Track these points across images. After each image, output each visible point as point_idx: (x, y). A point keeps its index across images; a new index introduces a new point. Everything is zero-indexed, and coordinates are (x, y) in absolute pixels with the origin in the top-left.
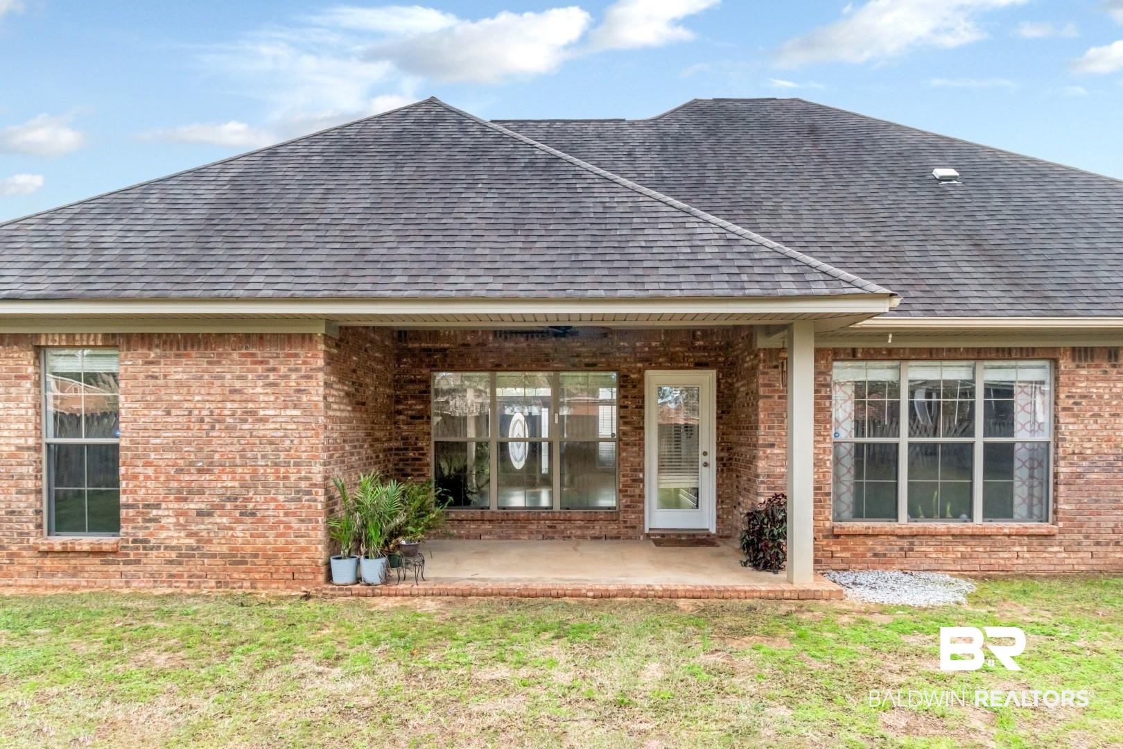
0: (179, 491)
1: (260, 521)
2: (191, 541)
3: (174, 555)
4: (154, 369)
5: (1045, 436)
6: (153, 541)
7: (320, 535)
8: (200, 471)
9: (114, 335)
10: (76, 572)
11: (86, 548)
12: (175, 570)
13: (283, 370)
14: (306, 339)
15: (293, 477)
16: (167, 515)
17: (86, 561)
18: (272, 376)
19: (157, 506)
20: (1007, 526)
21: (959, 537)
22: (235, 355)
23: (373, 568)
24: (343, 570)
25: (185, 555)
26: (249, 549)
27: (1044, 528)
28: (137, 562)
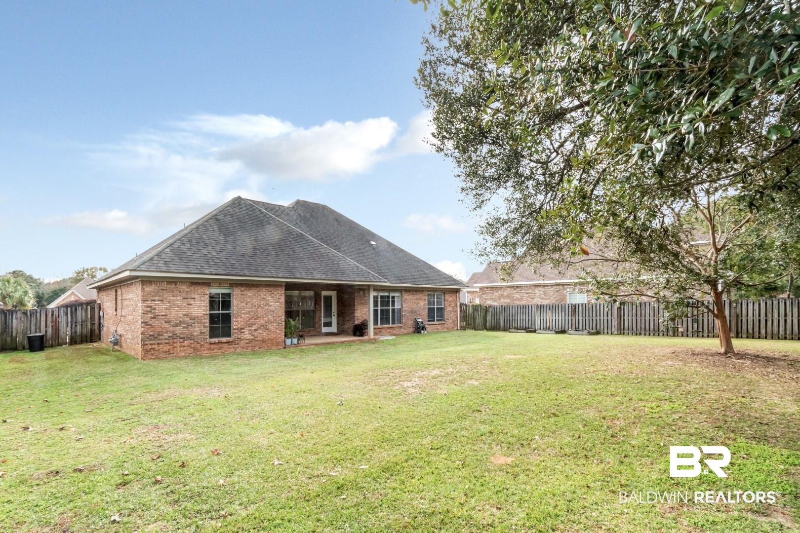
0: (249, 324)
1: (270, 331)
2: (252, 337)
3: (248, 341)
4: (243, 293)
5: (400, 307)
6: (242, 338)
7: (284, 334)
8: (255, 319)
9: (232, 284)
10: (220, 348)
11: (225, 341)
12: (248, 345)
13: (275, 293)
14: (281, 286)
15: (277, 319)
16: (246, 331)
17: (224, 345)
18: (273, 295)
19: (244, 329)
20: (396, 325)
21: (388, 328)
22: (264, 290)
23: (295, 341)
24: (288, 342)
25: (251, 341)
26: (267, 338)
27: (400, 325)
28: (238, 344)
